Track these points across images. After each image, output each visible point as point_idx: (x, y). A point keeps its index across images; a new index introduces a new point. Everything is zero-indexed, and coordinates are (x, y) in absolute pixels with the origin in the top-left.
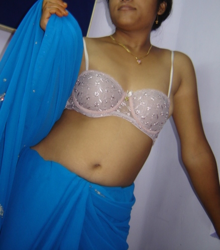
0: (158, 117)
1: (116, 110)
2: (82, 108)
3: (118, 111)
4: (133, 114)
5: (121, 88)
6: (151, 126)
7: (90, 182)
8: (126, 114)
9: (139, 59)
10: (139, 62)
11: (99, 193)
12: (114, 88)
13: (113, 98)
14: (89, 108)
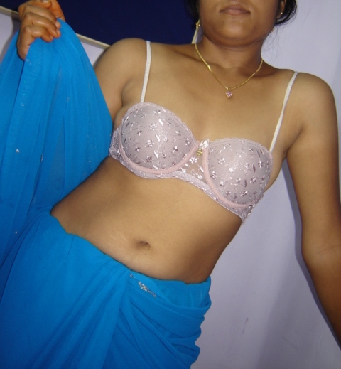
0: (246, 184)
1: (180, 170)
2: (129, 161)
3: (184, 171)
4: (208, 177)
5: (192, 135)
6: (236, 197)
7: (131, 270)
8: (197, 177)
9: (230, 91)
10: (229, 95)
11: (145, 288)
12: (180, 135)
13: (177, 150)
14: (139, 163)
